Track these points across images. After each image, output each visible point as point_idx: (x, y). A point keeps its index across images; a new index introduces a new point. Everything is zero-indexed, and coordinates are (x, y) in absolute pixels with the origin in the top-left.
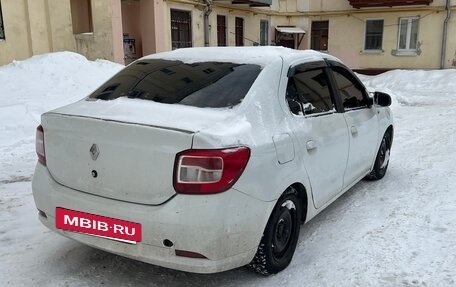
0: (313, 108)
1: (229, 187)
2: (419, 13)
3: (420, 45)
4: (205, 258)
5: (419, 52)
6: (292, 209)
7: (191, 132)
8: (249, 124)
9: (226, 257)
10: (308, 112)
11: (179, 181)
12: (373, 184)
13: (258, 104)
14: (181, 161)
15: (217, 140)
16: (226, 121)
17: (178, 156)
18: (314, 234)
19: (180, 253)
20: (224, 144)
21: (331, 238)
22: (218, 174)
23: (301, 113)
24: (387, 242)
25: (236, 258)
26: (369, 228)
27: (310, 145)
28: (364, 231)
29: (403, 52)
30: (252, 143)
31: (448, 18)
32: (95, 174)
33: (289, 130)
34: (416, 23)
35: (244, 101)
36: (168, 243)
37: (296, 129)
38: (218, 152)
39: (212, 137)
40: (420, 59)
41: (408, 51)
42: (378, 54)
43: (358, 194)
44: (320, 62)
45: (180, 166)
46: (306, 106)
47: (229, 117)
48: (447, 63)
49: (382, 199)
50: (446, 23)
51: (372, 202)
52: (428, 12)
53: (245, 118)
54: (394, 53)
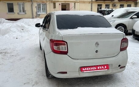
2: (23, 2)
3: (25, 11)
5: (26, 13)
11: (121, 48)
29: (21, 13)
31: (32, 3)
34: (23, 4)
40: (26, 16)
41: (22, 13)
42: (13, 14)
48: (34, 16)
50: (32, 5)
52: (26, 2)
54: (18, 14)
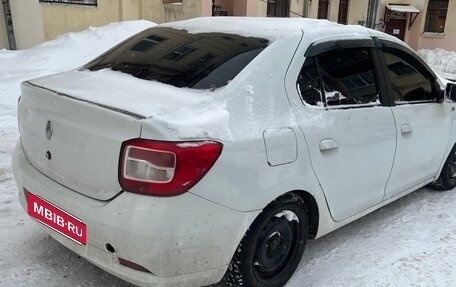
0: (341, 97)
1: (185, 190)
4: (149, 272)
6: (294, 221)
7: (142, 117)
8: (226, 113)
9: (177, 274)
10: (333, 102)
11: (126, 176)
12: (437, 194)
13: (250, 88)
14: (127, 152)
15: (174, 130)
16: (197, 107)
17: (125, 144)
18: (333, 251)
19: (124, 262)
20: (183, 136)
21: (352, 259)
22: (171, 172)
23: (320, 103)
24: (422, 276)
25: (193, 277)
26: (405, 253)
27: (326, 145)
28: (397, 255)
30: (226, 137)
32: (49, 155)
33: (293, 124)
35: (231, 83)
36: (110, 248)
37: (305, 122)
38: (171, 145)
39: (166, 126)
43: (413, 206)
44: (364, 41)
45: (127, 158)
46: (330, 95)
47: (203, 102)
49: (440, 216)
51: (427, 218)
53: (225, 105)
